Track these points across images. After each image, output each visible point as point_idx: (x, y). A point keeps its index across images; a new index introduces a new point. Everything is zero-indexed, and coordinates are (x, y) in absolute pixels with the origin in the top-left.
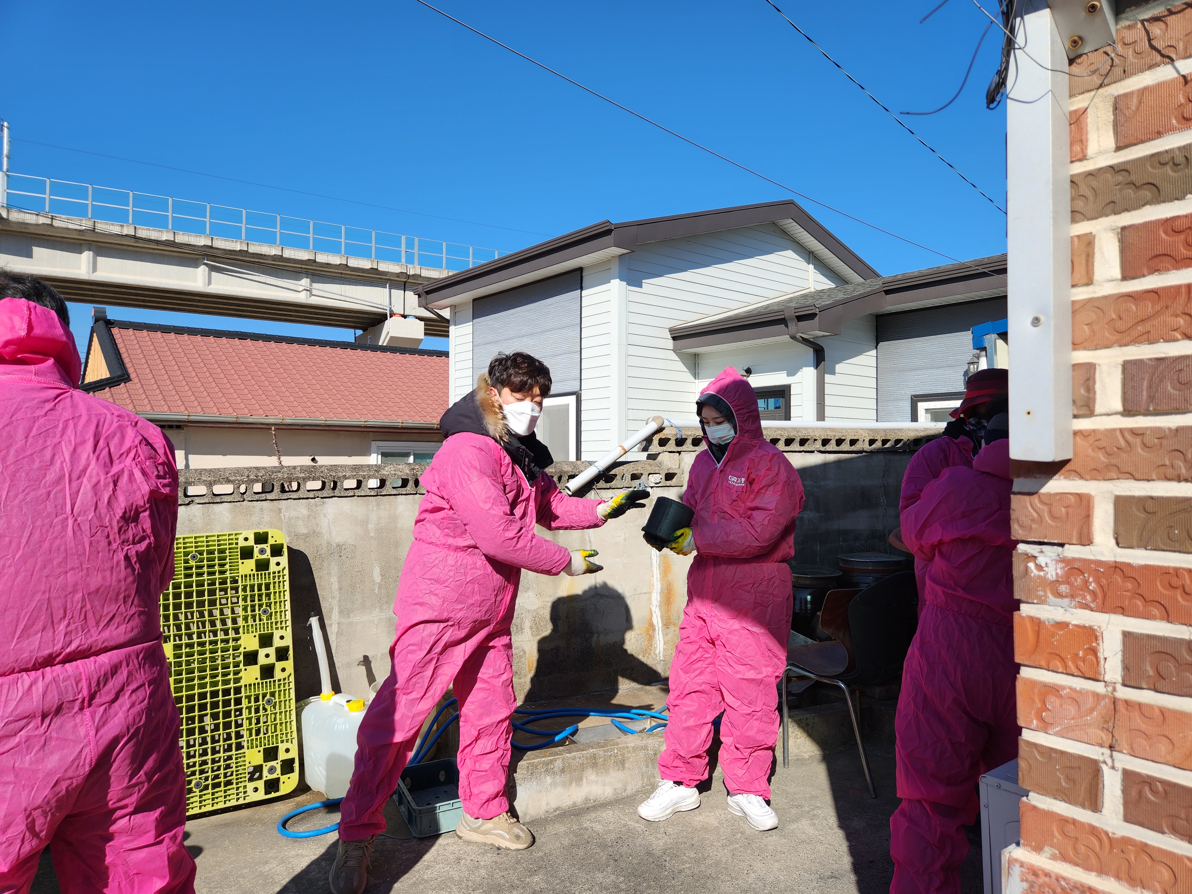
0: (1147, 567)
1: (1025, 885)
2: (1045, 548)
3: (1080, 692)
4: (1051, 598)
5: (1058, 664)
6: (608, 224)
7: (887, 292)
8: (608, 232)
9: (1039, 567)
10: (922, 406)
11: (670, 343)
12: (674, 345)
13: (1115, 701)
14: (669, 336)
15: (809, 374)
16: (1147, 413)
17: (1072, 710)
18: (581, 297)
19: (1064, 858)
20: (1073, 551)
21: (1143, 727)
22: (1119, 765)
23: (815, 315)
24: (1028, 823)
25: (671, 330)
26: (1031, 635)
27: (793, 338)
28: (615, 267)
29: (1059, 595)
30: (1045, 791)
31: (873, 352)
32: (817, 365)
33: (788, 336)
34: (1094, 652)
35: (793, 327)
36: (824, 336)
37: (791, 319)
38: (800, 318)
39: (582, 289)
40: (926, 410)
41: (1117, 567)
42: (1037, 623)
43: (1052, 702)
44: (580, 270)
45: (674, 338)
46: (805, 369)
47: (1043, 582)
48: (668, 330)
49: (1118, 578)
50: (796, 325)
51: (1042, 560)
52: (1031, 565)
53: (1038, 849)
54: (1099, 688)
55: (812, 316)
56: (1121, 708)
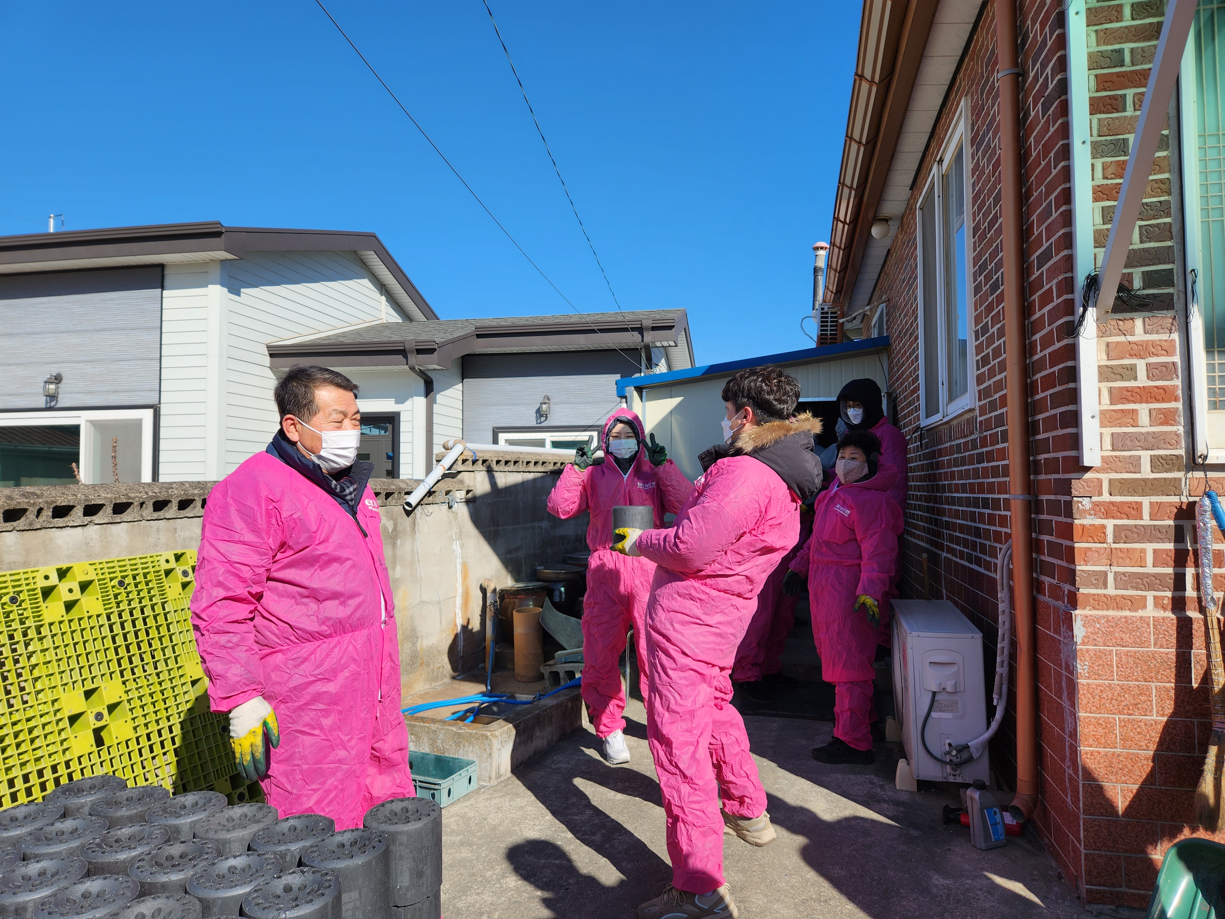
0: (1121, 502)
1: (1083, 622)
2: (1084, 498)
3: (1099, 548)
4: (1088, 516)
5: (1090, 539)
6: (219, 226)
7: (479, 336)
8: (218, 234)
9: (1083, 505)
10: (502, 437)
11: (267, 360)
12: (271, 362)
13: (1111, 549)
14: (267, 353)
15: (419, 402)
16: (1121, 451)
17: (1097, 555)
18: (162, 297)
19: (1094, 609)
20: (1095, 499)
21: (1121, 556)
22: (1113, 571)
23: (434, 350)
24: (1080, 599)
25: (268, 347)
26: (1081, 531)
27: (412, 369)
28: (215, 271)
29: (1090, 515)
30: (1087, 586)
31: (459, 386)
32: (427, 395)
33: (407, 367)
34: (1104, 533)
35: (414, 359)
36: (435, 369)
37: (412, 352)
38: (419, 351)
39: (163, 288)
40: (506, 440)
41: (1112, 503)
42: (1083, 526)
43: (1089, 554)
44: (161, 267)
45: (271, 355)
46: (416, 398)
47: (1085, 511)
48: (265, 346)
49: (1111, 506)
50: (416, 358)
51: (1084, 503)
52: (1080, 505)
53: (1085, 608)
54: (1105, 545)
55: (431, 351)
56: (1114, 551)
